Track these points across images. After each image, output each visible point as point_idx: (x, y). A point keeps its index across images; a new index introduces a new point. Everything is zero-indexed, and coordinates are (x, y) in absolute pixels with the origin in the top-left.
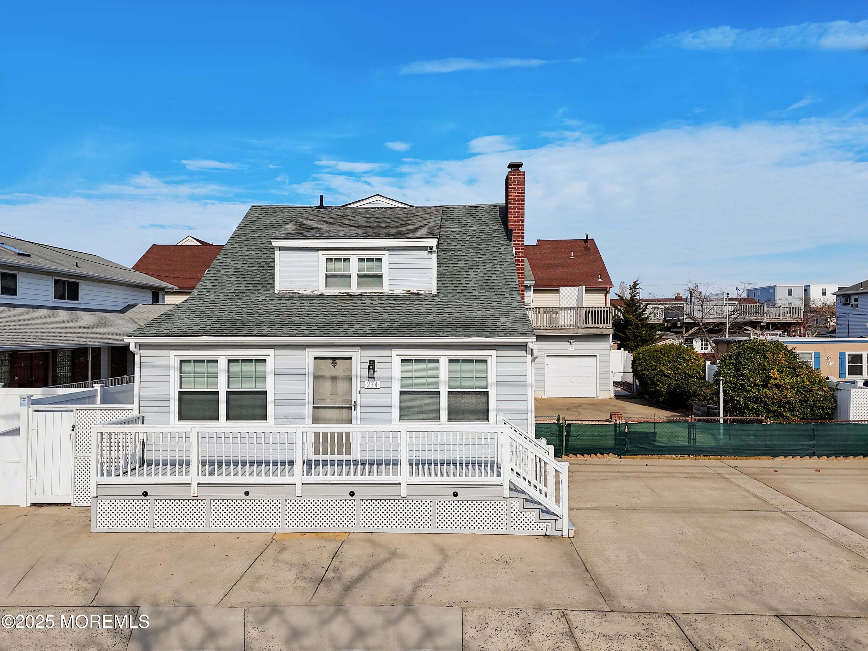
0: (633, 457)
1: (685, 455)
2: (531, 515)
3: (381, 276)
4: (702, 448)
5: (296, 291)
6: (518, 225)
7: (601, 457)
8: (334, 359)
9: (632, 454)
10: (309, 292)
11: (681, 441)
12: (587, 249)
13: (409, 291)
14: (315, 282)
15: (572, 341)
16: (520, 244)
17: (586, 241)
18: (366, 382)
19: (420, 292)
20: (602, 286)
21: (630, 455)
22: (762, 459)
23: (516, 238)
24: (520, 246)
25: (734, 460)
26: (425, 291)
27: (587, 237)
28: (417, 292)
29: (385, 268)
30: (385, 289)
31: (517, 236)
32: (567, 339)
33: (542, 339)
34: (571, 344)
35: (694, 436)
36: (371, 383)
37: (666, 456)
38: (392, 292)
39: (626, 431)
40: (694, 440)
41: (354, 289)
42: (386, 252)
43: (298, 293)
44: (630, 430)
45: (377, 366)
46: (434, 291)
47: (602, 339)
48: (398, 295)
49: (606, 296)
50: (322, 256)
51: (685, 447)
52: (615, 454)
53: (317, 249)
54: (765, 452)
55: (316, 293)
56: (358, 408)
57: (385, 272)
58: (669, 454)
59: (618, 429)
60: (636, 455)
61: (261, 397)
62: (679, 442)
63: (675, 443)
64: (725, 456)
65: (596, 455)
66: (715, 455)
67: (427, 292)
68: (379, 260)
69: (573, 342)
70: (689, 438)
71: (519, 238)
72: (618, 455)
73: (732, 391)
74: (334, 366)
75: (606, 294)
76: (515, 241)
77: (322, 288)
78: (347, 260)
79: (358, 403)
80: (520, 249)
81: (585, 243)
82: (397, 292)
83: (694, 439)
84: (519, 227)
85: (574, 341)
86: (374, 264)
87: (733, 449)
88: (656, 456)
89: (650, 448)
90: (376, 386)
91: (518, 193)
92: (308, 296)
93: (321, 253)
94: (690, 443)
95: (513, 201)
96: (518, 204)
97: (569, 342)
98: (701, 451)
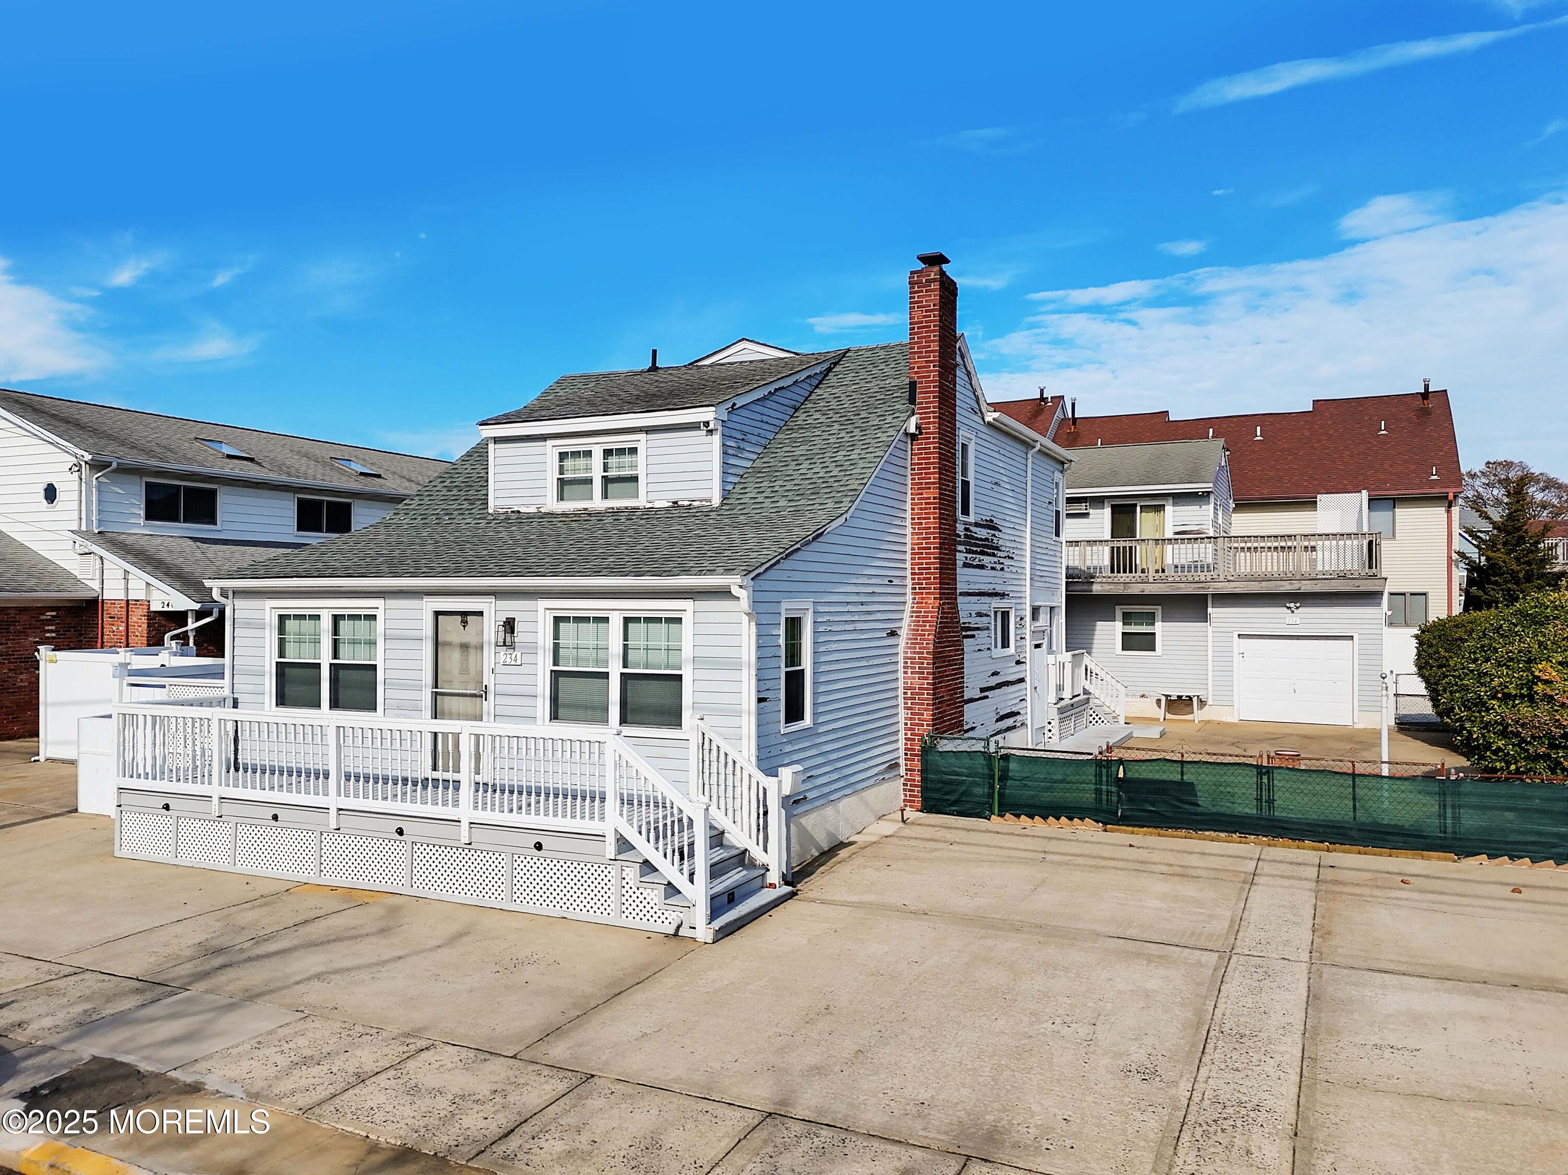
0: (1131, 829)
1: (1250, 834)
2: (652, 895)
3: (635, 479)
4: (1287, 822)
5: (516, 509)
6: (928, 372)
7: (1068, 825)
8: (464, 614)
9: (1132, 823)
10: (533, 510)
11: (1240, 804)
12: (1425, 413)
13: (676, 503)
14: (542, 493)
15: (1292, 605)
16: (929, 407)
17: (1426, 395)
18: (502, 653)
19: (694, 503)
20: (1436, 491)
21: (1128, 826)
22: (1429, 858)
23: (923, 398)
24: (929, 413)
25: (1360, 853)
26: (701, 501)
27: (1427, 387)
28: (689, 503)
29: (641, 466)
30: (641, 502)
31: (926, 392)
32: (1283, 602)
33: (1228, 601)
34: (1293, 612)
35: (1269, 796)
36: (509, 656)
37: (1207, 833)
38: (650, 505)
39: (1121, 775)
40: (1269, 803)
41: (597, 503)
42: (642, 436)
43: (519, 512)
44: (1129, 775)
45: (518, 627)
46: (716, 501)
47: (1366, 601)
48: (660, 509)
49: (1449, 511)
50: (551, 450)
51: (1248, 817)
52: (1097, 821)
53: (543, 438)
54: (1440, 842)
55: (543, 510)
56: (491, 697)
57: (641, 472)
58: (1215, 831)
59: (1104, 771)
60: (1143, 826)
61: (368, 674)
62: (1236, 805)
63: (1224, 807)
64: (1342, 844)
65: (1058, 819)
66: (1319, 839)
67: (704, 503)
68: (633, 451)
69: (1297, 608)
70: (1259, 799)
71: (929, 397)
72: (1105, 824)
73: (1460, 709)
74: (464, 626)
75: (1450, 506)
76: (922, 403)
77: (552, 504)
78: (588, 454)
79: (491, 688)
80: (930, 418)
81: (1424, 399)
82: (658, 505)
83: (1271, 802)
84: (929, 377)
85: (1298, 605)
86: (627, 459)
87: (1359, 830)
88: (1183, 832)
89: (1171, 815)
90: (516, 661)
91: (926, 311)
92: (530, 516)
93: (550, 443)
94: (1261, 809)
95: (918, 328)
96: (926, 332)
97: (1288, 608)
98: (1284, 828)
